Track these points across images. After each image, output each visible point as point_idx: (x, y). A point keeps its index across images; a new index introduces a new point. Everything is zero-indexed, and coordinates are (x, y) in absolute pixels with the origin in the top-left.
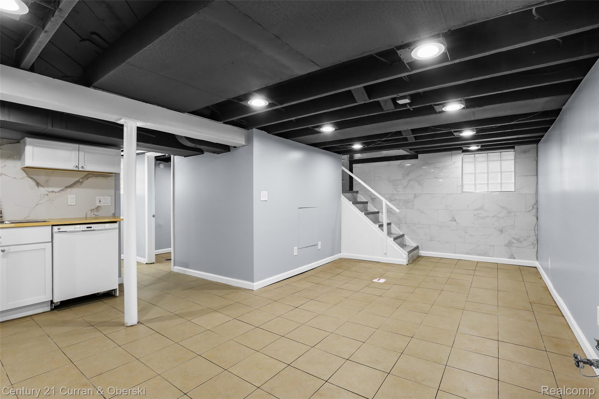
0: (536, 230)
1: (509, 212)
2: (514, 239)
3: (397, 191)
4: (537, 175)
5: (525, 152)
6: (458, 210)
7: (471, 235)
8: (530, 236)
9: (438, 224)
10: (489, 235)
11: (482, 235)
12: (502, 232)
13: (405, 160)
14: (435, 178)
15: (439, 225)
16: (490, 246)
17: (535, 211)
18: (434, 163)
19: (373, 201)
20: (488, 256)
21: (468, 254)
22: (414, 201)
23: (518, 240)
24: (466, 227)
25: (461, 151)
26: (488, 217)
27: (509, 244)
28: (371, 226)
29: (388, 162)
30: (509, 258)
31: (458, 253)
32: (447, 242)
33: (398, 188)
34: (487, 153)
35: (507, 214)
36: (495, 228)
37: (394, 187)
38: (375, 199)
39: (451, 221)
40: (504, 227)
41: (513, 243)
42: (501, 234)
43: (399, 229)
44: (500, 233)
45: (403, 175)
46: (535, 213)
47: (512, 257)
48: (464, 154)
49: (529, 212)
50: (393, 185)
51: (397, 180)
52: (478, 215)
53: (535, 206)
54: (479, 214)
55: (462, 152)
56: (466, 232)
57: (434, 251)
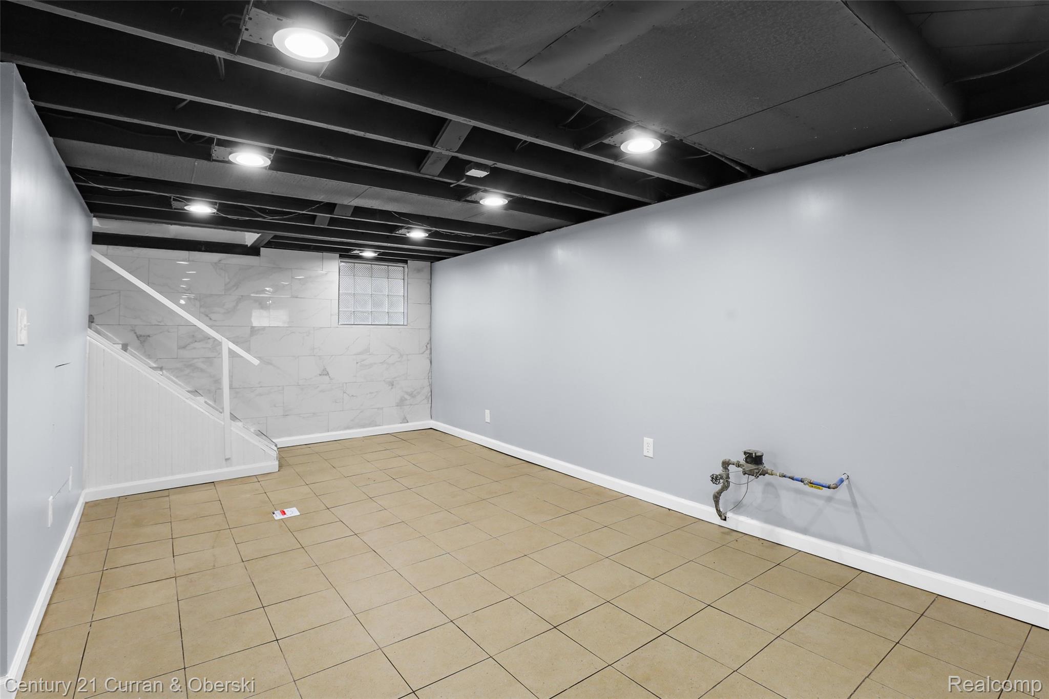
0: (430, 377)
1: (401, 356)
2: (407, 393)
3: (211, 319)
4: (431, 304)
5: (419, 270)
6: (332, 356)
7: (352, 396)
8: (424, 388)
9: (298, 383)
10: (377, 392)
11: (367, 394)
12: (393, 385)
13: (229, 255)
14: (293, 297)
15: (300, 384)
16: (378, 408)
17: (428, 352)
18: (292, 269)
19: (142, 342)
20: (376, 426)
21: (348, 428)
22: (250, 341)
23: (412, 395)
24: (345, 384)
25: (338, 255)
26: (375, 364)
27: (401, 403)
28: (186, 400)
29: (187, 252)
30: (401, 423)
31: (332, 430)
32: (314, 413)
33: (214, 313)
34: (372, 264)
35: (399, 358)
36: (384, 381)
37: (202, 310)
38: (148, 338)
39: (320, 375)
40: (395, 378)
41: (406, 400)
42: (392, 388)
43: (215, 401)
44: (390, 387)
45: (225, 285)
46: (429, 356)
47: (405, 420)
48: (342, 260)
49: (423, 353)
50: (201, 306)
51: (211, 295)
52: (362, 363)
53: (429, 346)
54: (364, 360)
55: (340, 257)
56: (344, 393)
57: (290, 435)
